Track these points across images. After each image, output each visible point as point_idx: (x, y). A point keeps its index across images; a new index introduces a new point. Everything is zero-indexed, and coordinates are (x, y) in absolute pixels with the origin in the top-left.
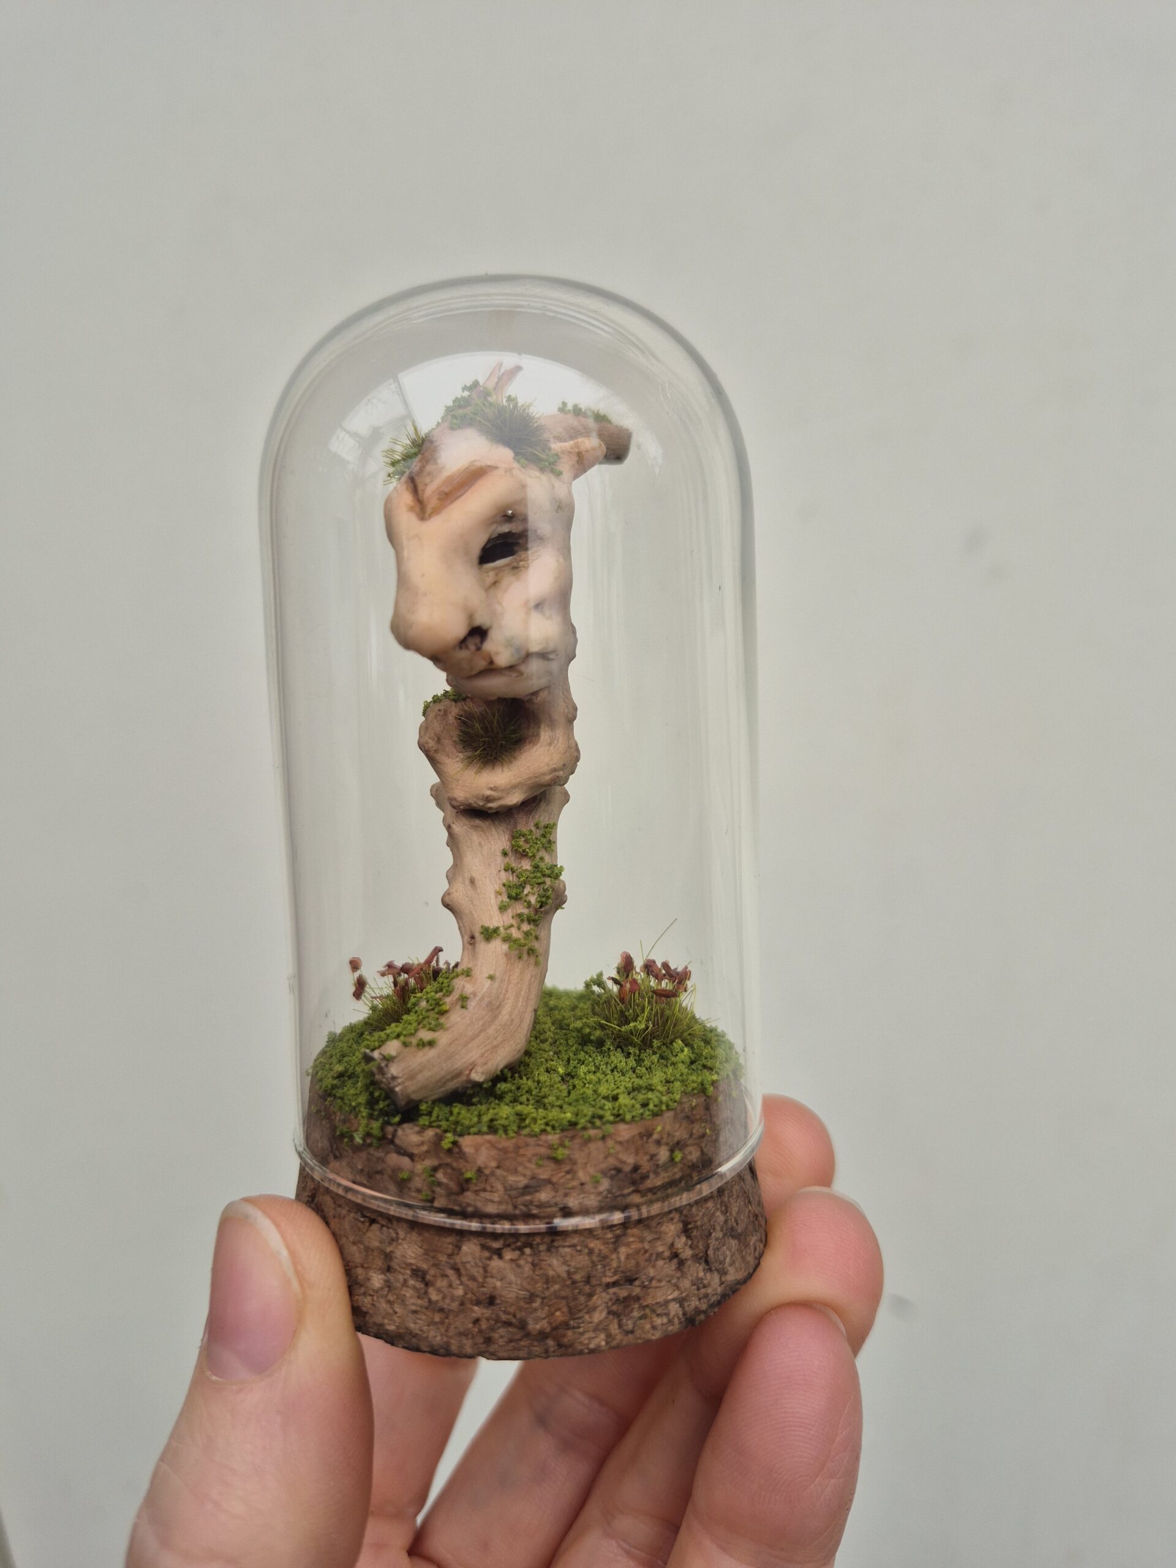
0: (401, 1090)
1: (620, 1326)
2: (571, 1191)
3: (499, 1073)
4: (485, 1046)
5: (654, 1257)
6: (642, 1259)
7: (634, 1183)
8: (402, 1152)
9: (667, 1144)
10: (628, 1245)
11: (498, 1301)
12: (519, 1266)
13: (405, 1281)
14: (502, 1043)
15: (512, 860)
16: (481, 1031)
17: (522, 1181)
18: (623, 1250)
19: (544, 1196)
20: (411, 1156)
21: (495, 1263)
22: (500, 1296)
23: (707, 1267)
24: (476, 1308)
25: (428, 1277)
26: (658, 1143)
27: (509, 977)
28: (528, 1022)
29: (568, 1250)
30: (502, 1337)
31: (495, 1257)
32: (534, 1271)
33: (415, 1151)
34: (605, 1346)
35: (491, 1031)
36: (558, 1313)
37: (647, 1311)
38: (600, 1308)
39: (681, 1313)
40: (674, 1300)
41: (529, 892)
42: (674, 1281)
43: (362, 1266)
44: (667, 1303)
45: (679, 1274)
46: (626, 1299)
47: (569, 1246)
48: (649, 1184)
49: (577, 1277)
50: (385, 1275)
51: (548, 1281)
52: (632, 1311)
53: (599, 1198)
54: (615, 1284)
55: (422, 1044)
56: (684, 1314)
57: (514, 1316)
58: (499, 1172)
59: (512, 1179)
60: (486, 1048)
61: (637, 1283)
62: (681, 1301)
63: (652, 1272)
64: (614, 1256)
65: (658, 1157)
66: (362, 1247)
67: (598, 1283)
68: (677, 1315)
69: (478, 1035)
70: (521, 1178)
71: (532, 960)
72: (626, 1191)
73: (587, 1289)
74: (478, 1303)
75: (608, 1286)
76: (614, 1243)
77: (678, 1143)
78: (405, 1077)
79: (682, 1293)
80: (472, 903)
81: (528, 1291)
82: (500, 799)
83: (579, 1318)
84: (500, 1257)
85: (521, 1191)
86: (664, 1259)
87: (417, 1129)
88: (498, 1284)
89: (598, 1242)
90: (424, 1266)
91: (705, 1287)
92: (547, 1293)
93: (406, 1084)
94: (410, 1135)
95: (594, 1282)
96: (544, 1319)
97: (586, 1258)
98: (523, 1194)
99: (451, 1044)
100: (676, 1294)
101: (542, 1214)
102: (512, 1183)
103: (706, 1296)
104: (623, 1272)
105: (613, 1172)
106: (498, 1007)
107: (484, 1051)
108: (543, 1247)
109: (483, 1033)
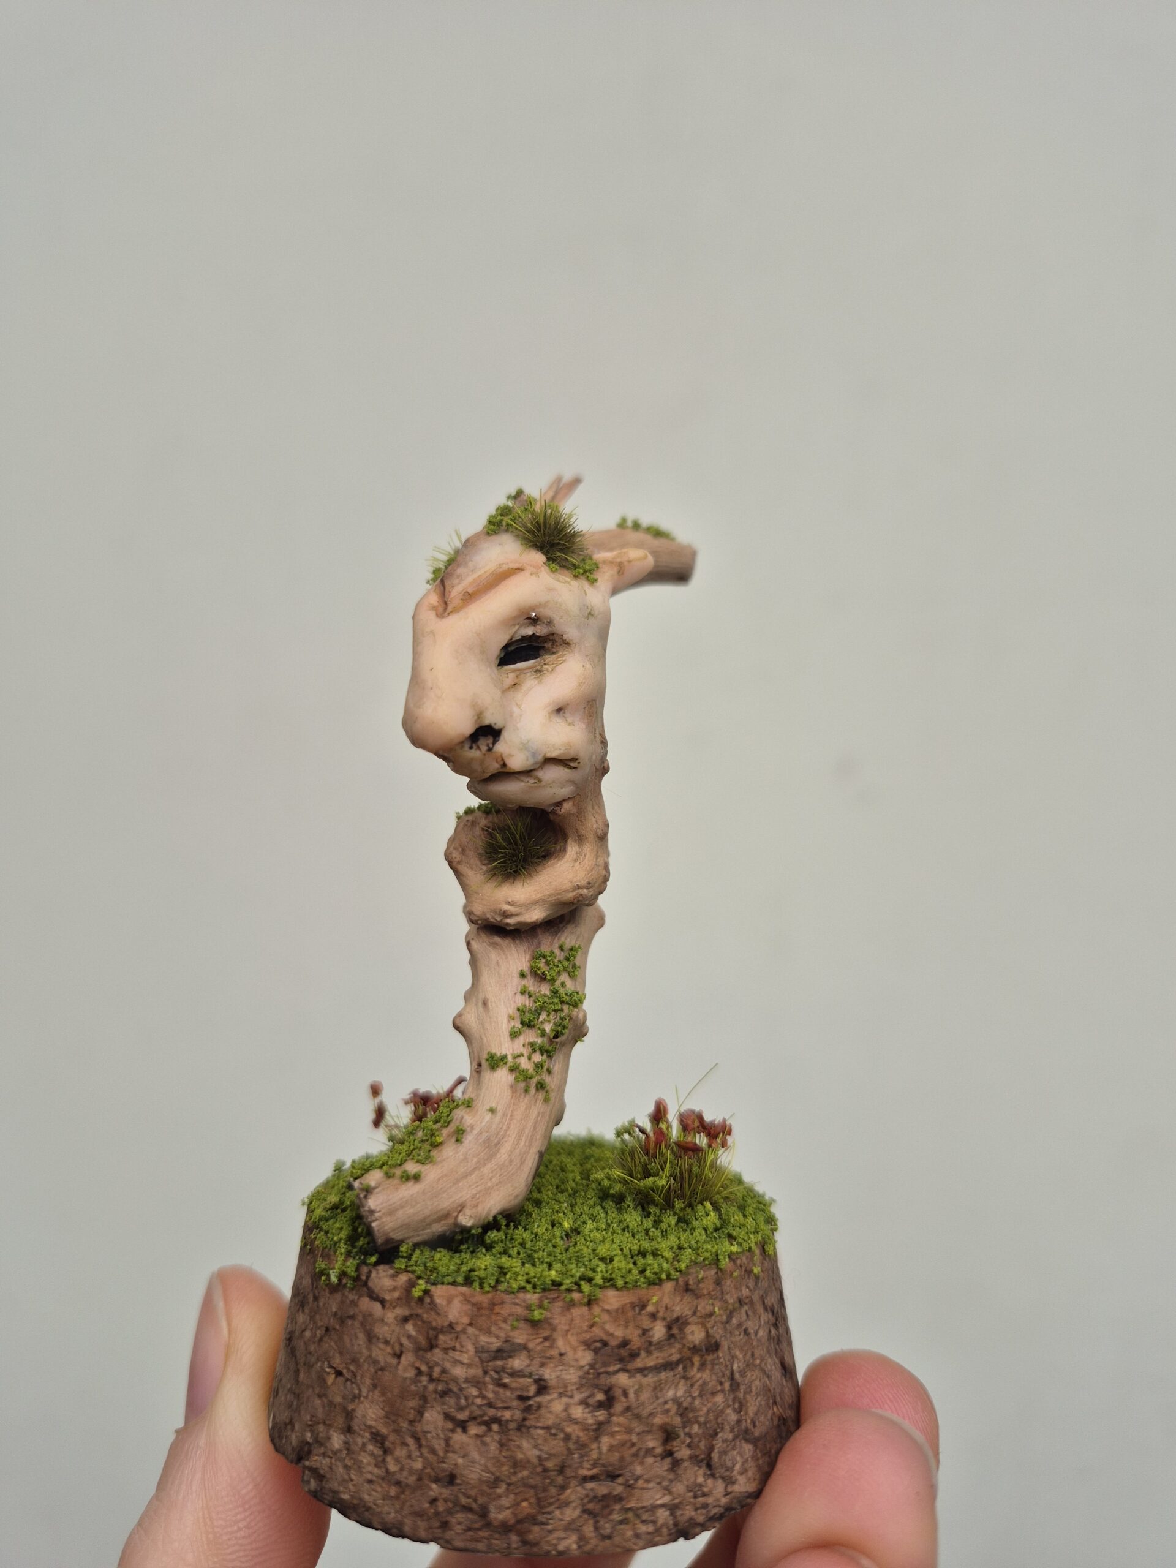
0: (377, 1226)
1: (596, 1529)
2: (548, 1360)
3: (491, 1219)
4: (477, 1186)
5: (642, 1453)
6: (628, 1453)
7: (621, 1360)
8: (374, 1297)
9: (664, 1319)
10: (612, 1434)
11: (458, 1481)
12: (484, 1444)
13: (364, 1445)
14: (497, 1185)
15: (530, 984)
16: (474, 1170)
17: (496, 1344)
18: (606, 1440)
19: (518, 1363)
20: (383, 1302)
21: (459, 1437)
22: (462, 1475)
23: (709, 1473)
24: (434, 1486)
25: (387, 1444)
26: (653, 1316)
27: (512, 1112)
28: (530, 1165)
29: (540, 1432)
30: (460, 1523)
31: (459, 1430)
32: (501, 1451)
33: (387, 1297)
34: (576, 1550)
35: (486, 1170)
36: (525, 1504)
37: (630, 1515)
38: (574, 1504)
39: (671, 1522)
40: (663, 1506)
41: (544, 1020)
42: (665, 1483)
43: (324, 1423)
44: (654, 1508)
45: (671, 1476)
46: (605, 1497)
47: (543, 1428)
48: (639, 1363)
49: (550, 1464)
50: (345, 1436)
51: (516, 1465)
52: (611, 1513)
53: (580, 1373)
54: (593, 1478)
55: (407, 1178)
56: (676, 1525)
57: (475, 1500)
58: (471, 1330)
59: (484, 1339)
60: (479, 1189)
61: (620, 1480)
62: (673, 1508)
63: (639, 1470)
64: (594, 1446)
65: (651, 1333)
66: (325, 1400)
67: (573, 1474)
68: (665, 1525)
69: (471, 1173)
70: (494, 1340)
71: (541, 1095)
72: (611, 1369)
73: (560, 1480)
74: (437, 1480)
75: (585, 1479)
76: (596, 1430)
77: (677, 1319)
78: (383, 1211)
79: (674, 1499)
80: (483, 1027)
81: (492, 1473)
82: (518, 914)
83: (549, 1513)
84: (465, 1430)
85: (493, 1354)
86: (655, 1456)
87: (391, 1272)
88: (460, 1461)
89: (576, 1427)
90: (384, 1431)
91: (704, 1495)
92: (514, 1479)
93: (384, 1220)
94: (383, 1279)
95: (569, 1472)
96: (508, 1508)
97: (562, 1444)
98: (495, 1359)
99: (439, 1179)
100: (666, 1499)
101: (514, 1385)
102: (483, 1343)
103: (705, 1506)
104: (603, 1465)
105: (598, 1345)
106: (496, 1145)
107: (475, 1192)
108: (512, 1425)
109: (477, 1172)
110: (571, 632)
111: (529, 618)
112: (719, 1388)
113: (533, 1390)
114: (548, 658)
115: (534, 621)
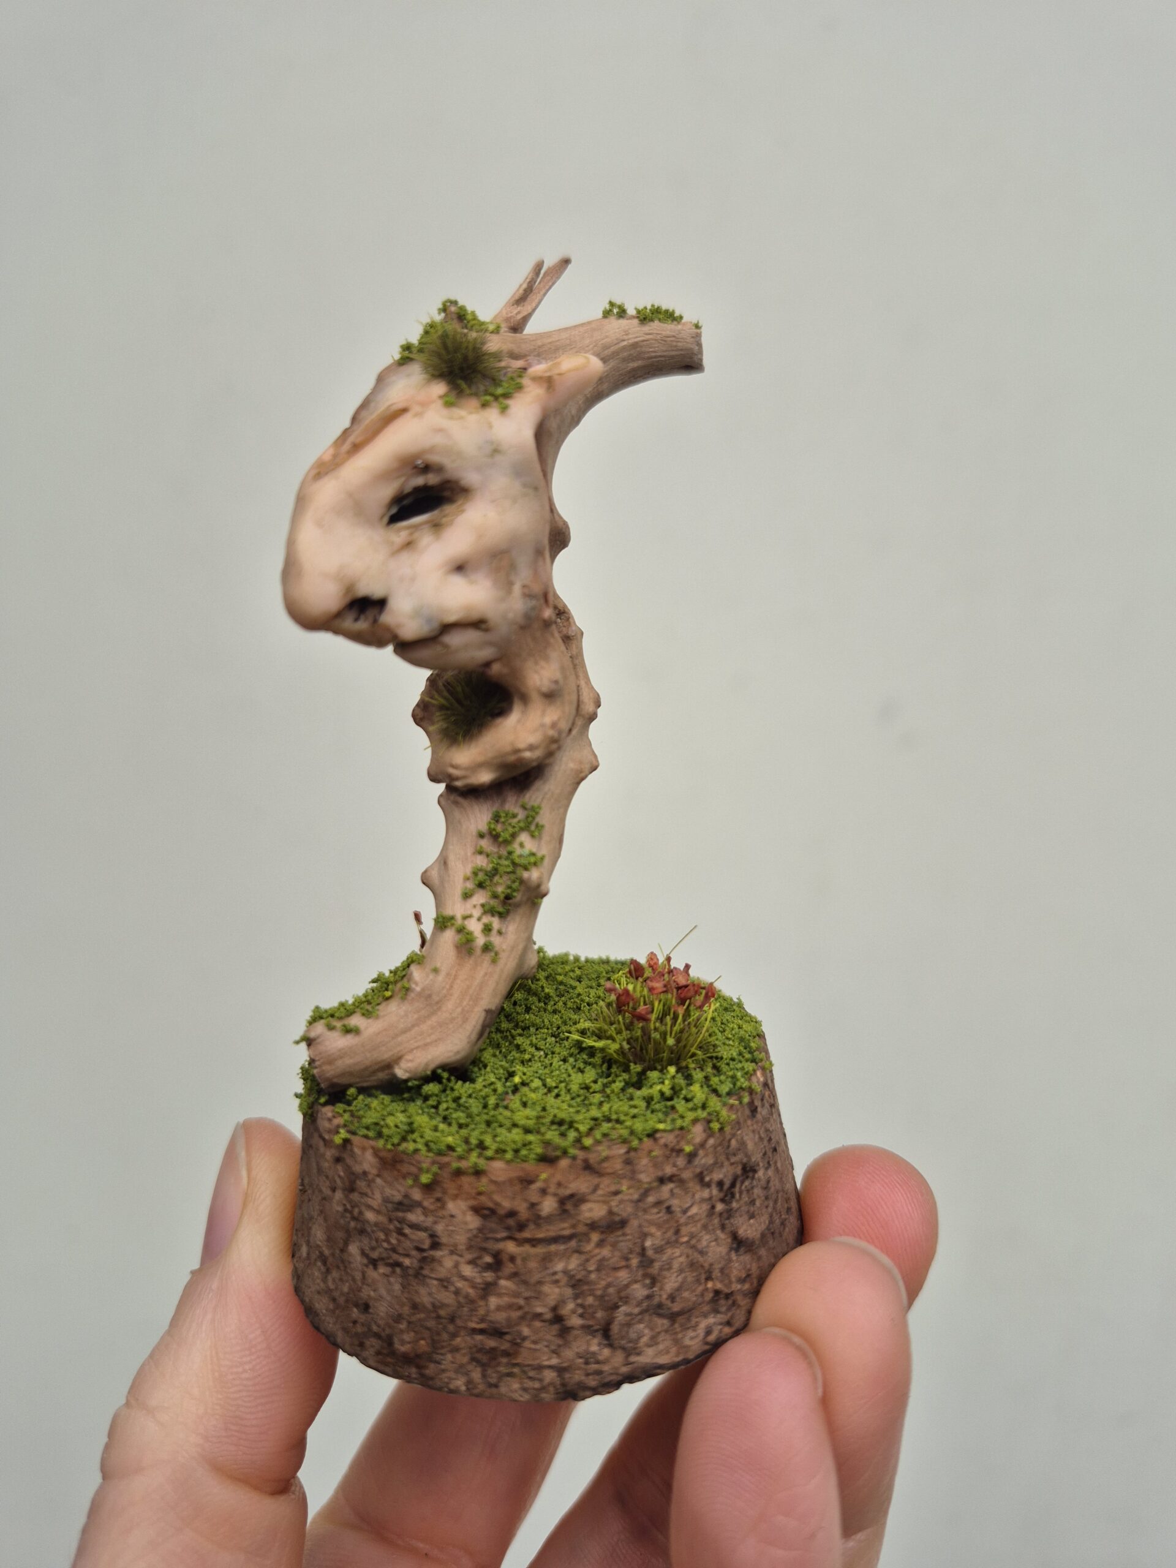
0: (317, 1073)
1: (484, 1376)
2: (440, 1220)
3: (429, 1073)
4: (416, 1042)
5: (529, 1317)
6: (515, 1315)
7: (508, 1228)
8: (320, 1134)
9: (555, 1195)
10: (499, 1295)
11: (371, 1311)
12: (390, 1283)
14: (436, 1041)
15: (485, 843)
16: (413, 1026)
17: (398, 1197)
18: (493, 1301)
19: (414, 1217)
20: (323, 1142)
21: (372, 1273)
22: (374, 1306)
23: (606, 1342)
24: (355, 1310)
25: (328, 1264)
26: (544, 1192)
27: (456, 972)
28: (474, 1023)
29: (435, 1282)
30: (372, 1346)
31: (371, 1267)
32: (402, 1292)
33: (327, 1137)
34: (465, 1391)
35: (424, 1027)
36: (422, 1342)
37: (516, 1370)
38: (464, 1351)
39: (558, 1382)
40: (550, 1367)
41: (497, 882)
42: (553, 1347)
44: (540, 1368)
45: (560, 1342)
46: (493, 1349)
47: (436, 1279)
48: (527, 1234)
49: (442, 1313)
51: (415, 1306)
52: (499, 1364)
53: (469, 1235)
54: (482, 1331)
55: (348, 1031)
56: (563, 1385)
57: (384, 1330)
58: (379, 1181)
59: (388, 1191)
60: (416, 1045)
61: (508, 1337)
62: (560, 1370)
63: (526, 1331)
64: (482, 1303)
65: (538, 1207)
67: (463, 1325)
68: (551, 1384)
69: (411, 1028)
70: (395, 1193)
71: (488, 957)
72: (499, 1236)
73: (451, 1328)
74: (357, 1305)
75: (474, 1331)
76: (483, 1289)
77: (572, 1196)
78: (322, 1061)
79: (562, 1363)
80: (445, 885)
81: (397, 1311)
82: (464, 777)
83: (442, 1354)
84: (375, 1267)
85: (395, 1206)
86: (543, 1321)
87: (330, 1115)
88: (372, 1293)
89: (466, 1283)
90: (326, 1252)
91: (598, 1362)
92: (413, 1319)
93: (324, 1068)
94: (325, 1120)
95: (459, 1322)
96: (409, 1343)
97: (453, 1296)
98: (397, 1210)
99: (379, 1033)
100: (554, 1361)
101: (413, 1237)
102: (389, 1195)
103: (599, 1373)
104: (491, 1322)
105: (486, 1212)
106: (437, 1003)
107: (413, 1047)
108: (411, 1272)
109: (416, 1028)
110: (470, 478)
111: (416, 467)
112: (623, 1263)
113: (428, 1243)
114: (448, 509)
115: (426, 469)
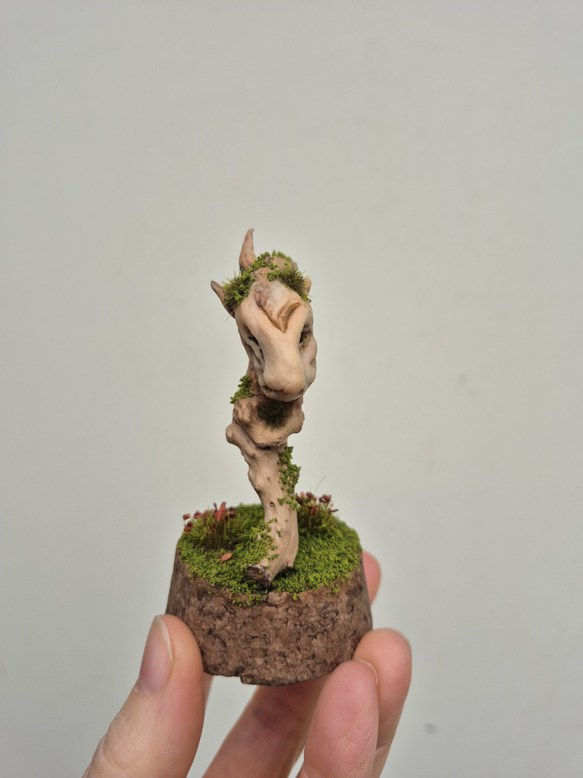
2: (338, 604)
8: (271, 605)
10: (354, 619)
11: (316, 655)
12: (322, 640)
13: (275, 658)
17: (323, 605)
18: (353, 622)
19: (329, 609)
20: (276, 606)
21: (314, 641)
22: (317, 653)
24: (307, 661)
25: (286, 654)
29: (338, 628)
31: (314, 639)
32: (327, 640)
33: (278, 603)
41: (290, 479)
43: (250, 657)
47: (339, 626)
49: (341, 637)
50: (264, 658)
53: (346, 604)
57: (322, 659)
58: (314, 604)
59: (319, 605)
64: (351, 625)
66: (250, 649)
67: (347, 637)
72: (352, 598)
73: (344, 640)
74: (308, 658)
75: (350, 636)
76: (351, 620)
84: (316, 638)
85: (322, 609)
87: (278, 594)
88: (316, 649)
89: (346, 621)
90: (284, 650)
92: (332, 647)
94: (274, 597)
97: (344, 629)
101: (329, 616)
102: (318, 607)
105: (349, 592)
108: (330, 630)
113: (335, 615)
